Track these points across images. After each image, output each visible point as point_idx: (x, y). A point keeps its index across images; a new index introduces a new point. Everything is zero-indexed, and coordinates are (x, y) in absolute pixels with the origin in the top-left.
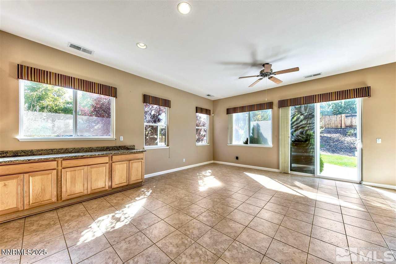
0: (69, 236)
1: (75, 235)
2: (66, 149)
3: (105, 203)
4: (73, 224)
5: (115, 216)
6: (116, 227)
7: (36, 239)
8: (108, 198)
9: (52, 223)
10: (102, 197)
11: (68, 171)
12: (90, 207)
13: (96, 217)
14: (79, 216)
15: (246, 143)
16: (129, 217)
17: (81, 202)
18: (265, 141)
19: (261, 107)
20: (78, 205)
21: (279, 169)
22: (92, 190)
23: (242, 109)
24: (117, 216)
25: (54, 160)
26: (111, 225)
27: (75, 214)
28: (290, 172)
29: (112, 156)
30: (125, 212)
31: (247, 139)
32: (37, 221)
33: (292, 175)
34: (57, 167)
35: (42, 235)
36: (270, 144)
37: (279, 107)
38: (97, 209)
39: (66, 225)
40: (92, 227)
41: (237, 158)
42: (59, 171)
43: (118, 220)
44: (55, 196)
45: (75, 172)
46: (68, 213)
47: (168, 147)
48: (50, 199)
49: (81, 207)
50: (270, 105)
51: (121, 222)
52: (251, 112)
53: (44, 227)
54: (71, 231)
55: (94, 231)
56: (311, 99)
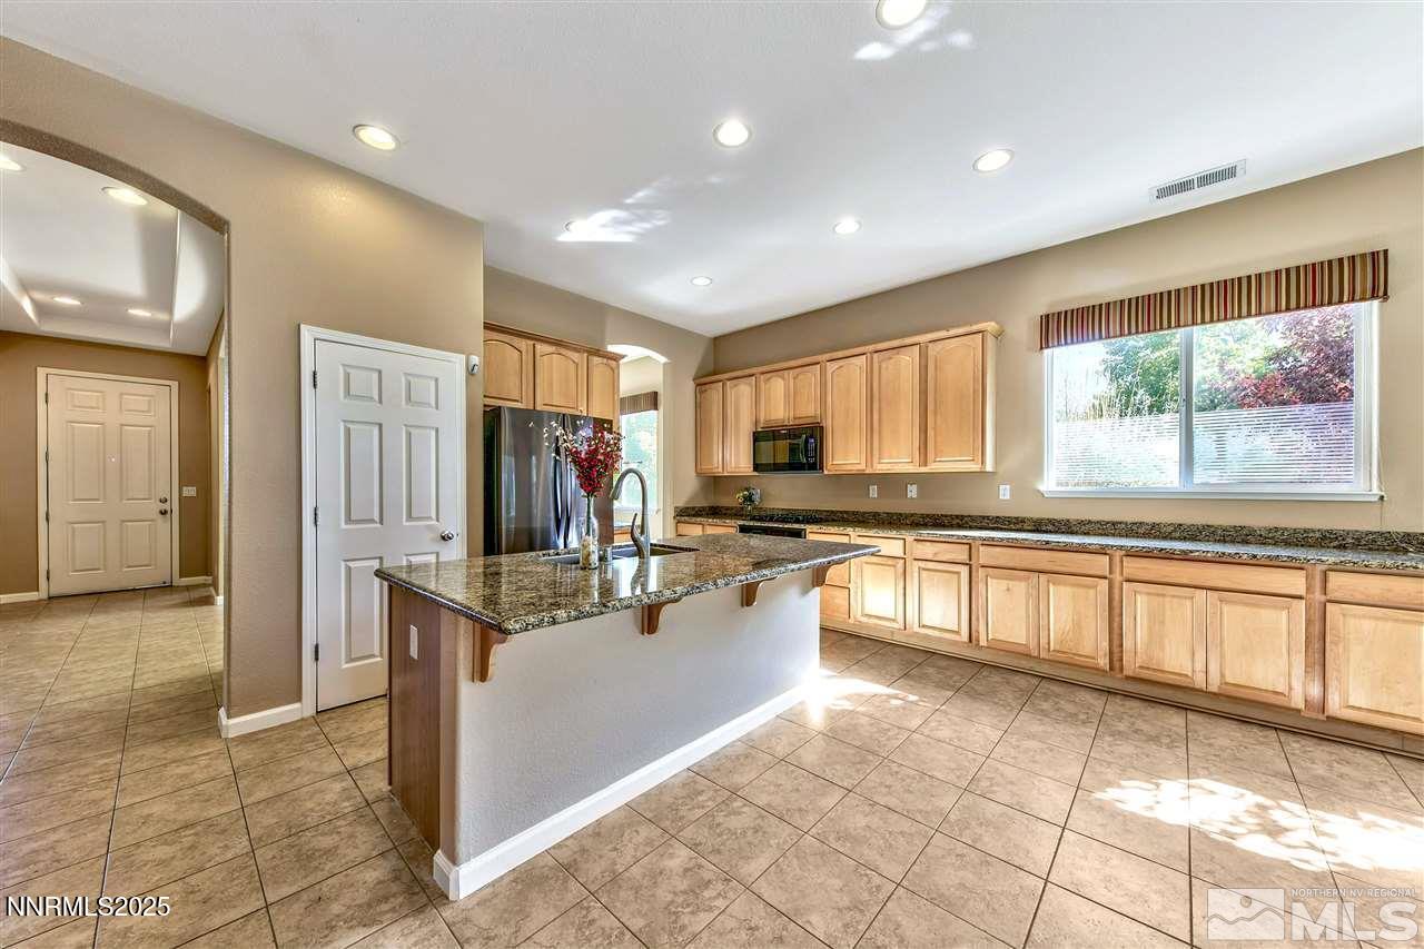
0: (1098, 768)
1: (1110, 774)
2: (1154, 525)
3: (1271, 752)
4: (1126, 748)
5: (1271, 812)
6: (1241, 844)
7: (1036, 728)
8: (1295, 744)
9: (1083, 717)
10: (1276, 729)
11: (1140, 593)
12: (1204, 736)
13: (1201, 772)
14: (1155, 739)
16: (1334, 854)
17: (1186, 709)
20: (1172, 711)
22: (1227, 684)
24: (1277, 816)
25: (1102, 551)
26: (1231, 824)
27: (1145, 727)
29: (1325, 573)
30: (1324, 827)
32: (1057, 696)
34: (1110, 573)
35: (1050, 729)
38: (1225, 755)
39: (1108, 739)
40: (1161, 787)
42: (1117, 585)
43: (1274, 831)
44: (1105, 655)
45: (1161, 599)
46: (1131, 717)
48: (1094, 658)
49: (1176, 720)
51: (1279, 843)
53: (1063, 715)
54: (1109, 758)
55: (1159, 799)
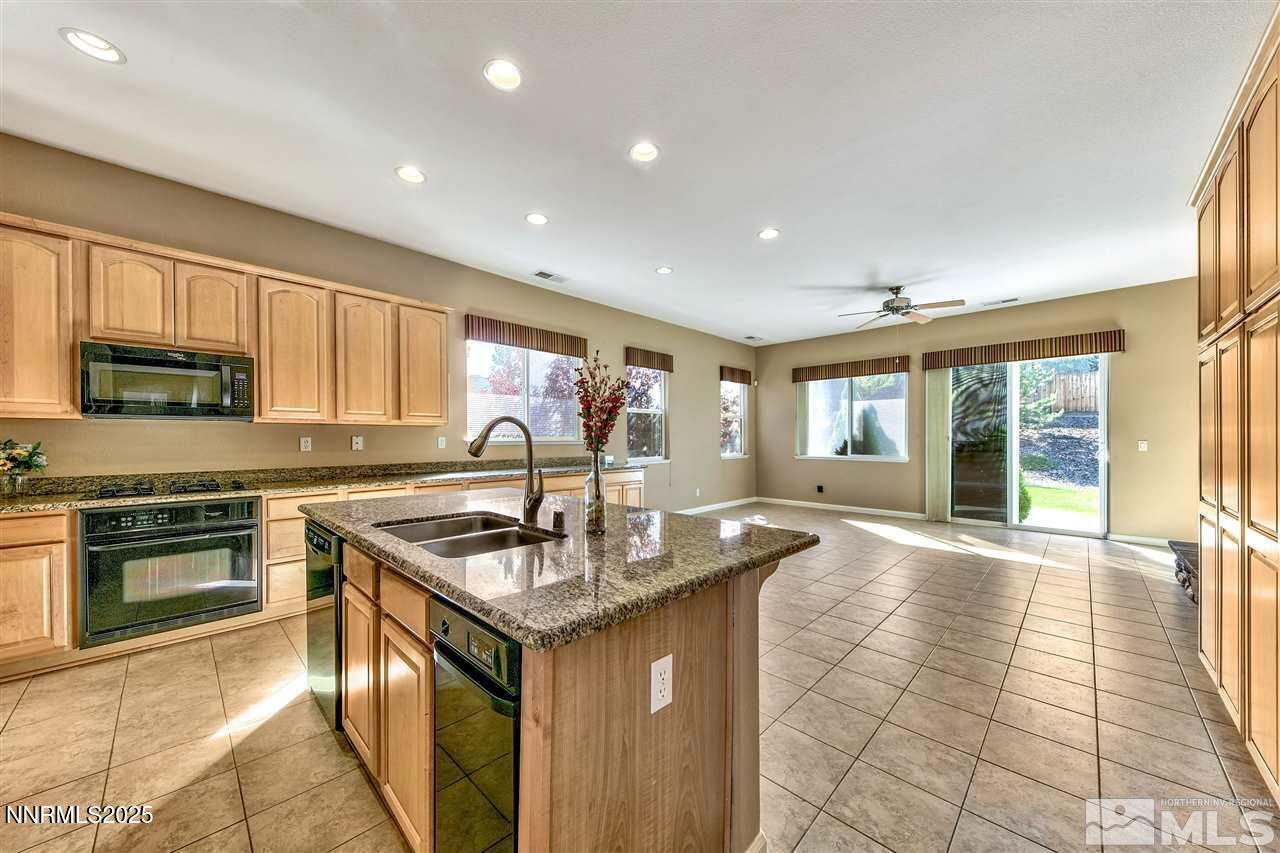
15: (843, 451)
18: (891, 448)
19: (879, 366)
21: (924, 512)
23: (833, 371)
28: (949, 518)
31: (846, 443)
33: (954, 525)
36: (903, 454)
37: (925, 368)
41: (820, 489)
47: (669, 461)
50: (902, 364)
52: (856, 379)
56: (997, 353)
